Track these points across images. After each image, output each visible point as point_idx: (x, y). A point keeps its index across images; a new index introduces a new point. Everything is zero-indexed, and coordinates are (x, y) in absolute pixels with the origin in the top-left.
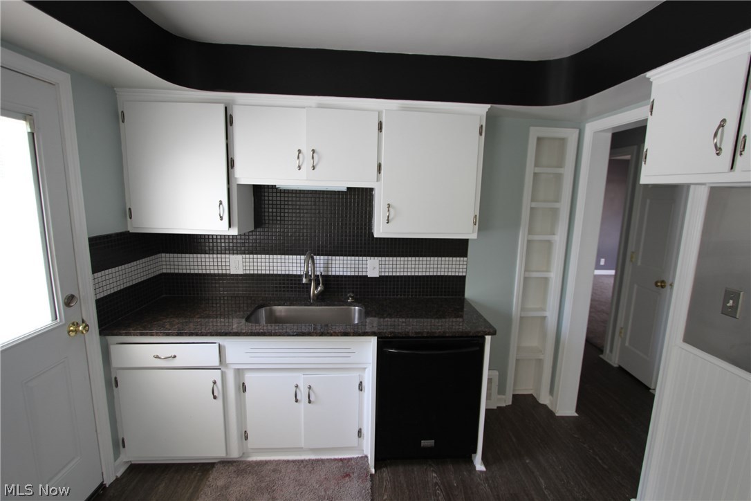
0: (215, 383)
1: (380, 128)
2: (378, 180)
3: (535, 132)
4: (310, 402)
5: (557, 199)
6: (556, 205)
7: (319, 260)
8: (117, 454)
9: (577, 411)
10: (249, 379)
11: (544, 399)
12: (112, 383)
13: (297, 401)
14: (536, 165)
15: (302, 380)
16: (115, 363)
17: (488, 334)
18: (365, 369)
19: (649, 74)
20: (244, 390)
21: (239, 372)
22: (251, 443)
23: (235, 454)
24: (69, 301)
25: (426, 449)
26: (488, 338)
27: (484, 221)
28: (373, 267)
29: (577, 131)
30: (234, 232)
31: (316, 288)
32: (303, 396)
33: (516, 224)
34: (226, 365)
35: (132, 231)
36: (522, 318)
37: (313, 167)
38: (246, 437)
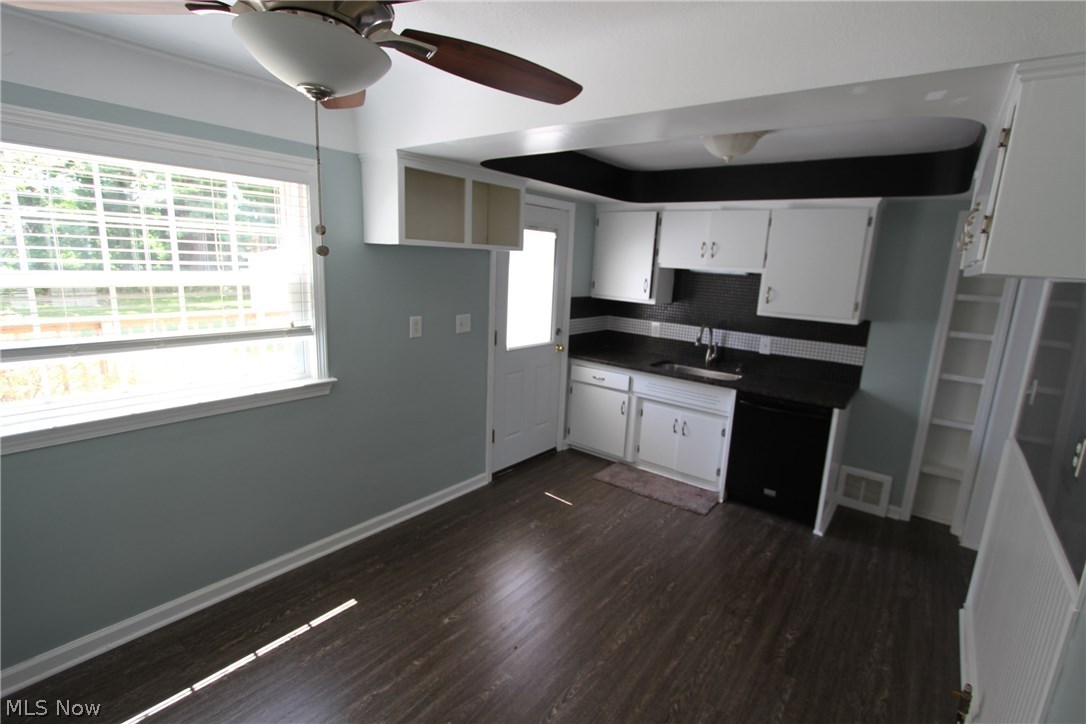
0: (623, 403)
1: (770, 224)
2: (764, 266)
4: (684, 434)
7: (718, 333)
8: (565, 437)
10: (646, 406)
11: (957, 530)
12: (569, 390)
13: (675, 431)
15: (680, 415)
16: (573, 377)
18: (726, 417)
20: (642, 414)
21: (640, 400)
22: (641, 456)
23: (629, 459)
24: (558, 332)
26: (836, 412)
28: (765, 345)
30: (652, 302)
31: (710, 355)
32: (679, 429)
34: (632, 392)
35: (593, 296)
36: (931, 425)
37: (713, 256)
38: (638, 450)
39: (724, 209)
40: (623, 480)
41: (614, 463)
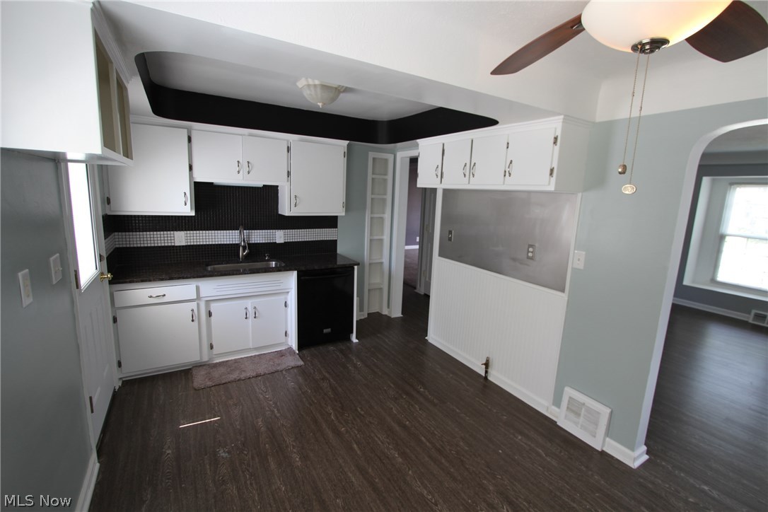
0: (193, 310)
1: (288, 151)
2: (288, 181)
3: (371, 155)
4: (256, 317)
5: (385, 194)
6: (385, 197)
8: (118, 372)
9: (402, 314)
10: (214, 307)
11: (385, 312)
13: (247, 318)
14: (373, 174)
15: (249, 304)
16: (119, 304)
17: (356, 265)
18: (288, 292)
19: (418, 140)
20: (211, 315)
21: (208, 302)
22: (215, 351)
23: (205, 359)
24: (101, 258)
25: (327, 334)
26: (356, 267)
27: (348, 206)
28: (280, 236)
29: (393, 155)
30: (193, 214)
31: (244, 252)
32: (251, 314)
33: (365, 208)
34: (200, 298)
35: (109, 213)
36: (370, 264)
37: (249, 173)
38: (212, 347)
39: (251, 135)
40: (199, 380)
41: (190, 369)
